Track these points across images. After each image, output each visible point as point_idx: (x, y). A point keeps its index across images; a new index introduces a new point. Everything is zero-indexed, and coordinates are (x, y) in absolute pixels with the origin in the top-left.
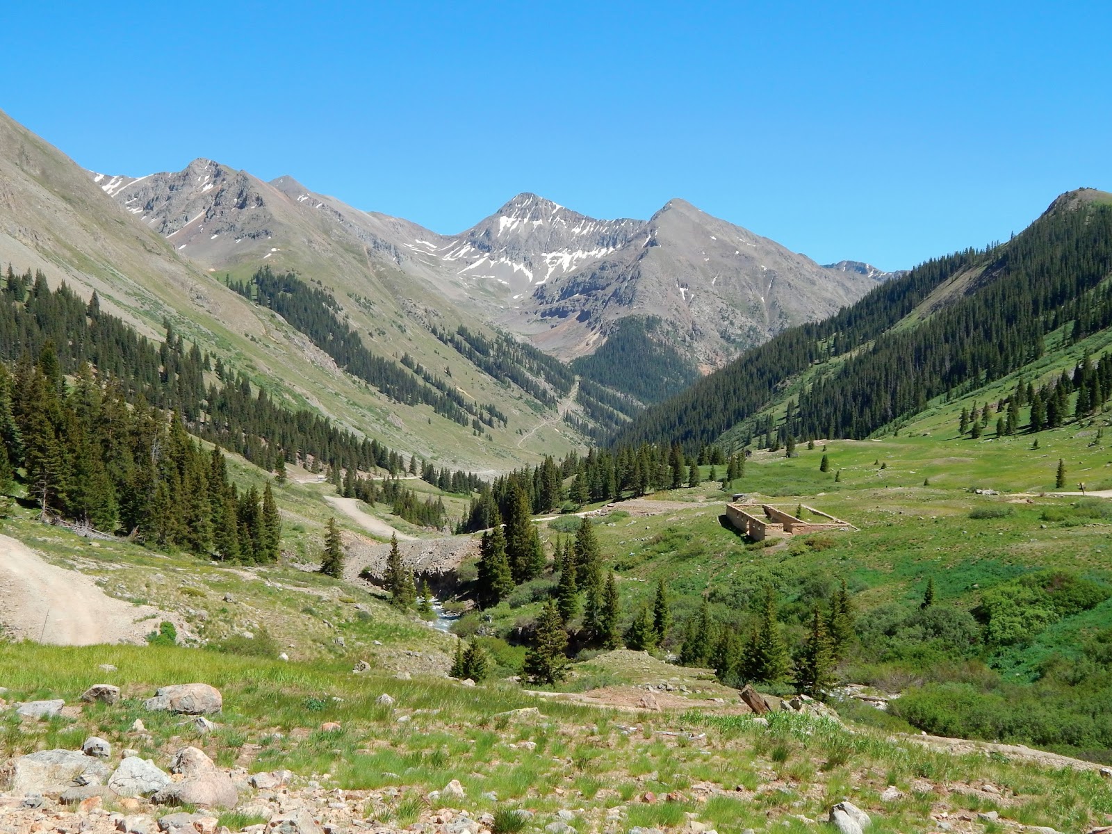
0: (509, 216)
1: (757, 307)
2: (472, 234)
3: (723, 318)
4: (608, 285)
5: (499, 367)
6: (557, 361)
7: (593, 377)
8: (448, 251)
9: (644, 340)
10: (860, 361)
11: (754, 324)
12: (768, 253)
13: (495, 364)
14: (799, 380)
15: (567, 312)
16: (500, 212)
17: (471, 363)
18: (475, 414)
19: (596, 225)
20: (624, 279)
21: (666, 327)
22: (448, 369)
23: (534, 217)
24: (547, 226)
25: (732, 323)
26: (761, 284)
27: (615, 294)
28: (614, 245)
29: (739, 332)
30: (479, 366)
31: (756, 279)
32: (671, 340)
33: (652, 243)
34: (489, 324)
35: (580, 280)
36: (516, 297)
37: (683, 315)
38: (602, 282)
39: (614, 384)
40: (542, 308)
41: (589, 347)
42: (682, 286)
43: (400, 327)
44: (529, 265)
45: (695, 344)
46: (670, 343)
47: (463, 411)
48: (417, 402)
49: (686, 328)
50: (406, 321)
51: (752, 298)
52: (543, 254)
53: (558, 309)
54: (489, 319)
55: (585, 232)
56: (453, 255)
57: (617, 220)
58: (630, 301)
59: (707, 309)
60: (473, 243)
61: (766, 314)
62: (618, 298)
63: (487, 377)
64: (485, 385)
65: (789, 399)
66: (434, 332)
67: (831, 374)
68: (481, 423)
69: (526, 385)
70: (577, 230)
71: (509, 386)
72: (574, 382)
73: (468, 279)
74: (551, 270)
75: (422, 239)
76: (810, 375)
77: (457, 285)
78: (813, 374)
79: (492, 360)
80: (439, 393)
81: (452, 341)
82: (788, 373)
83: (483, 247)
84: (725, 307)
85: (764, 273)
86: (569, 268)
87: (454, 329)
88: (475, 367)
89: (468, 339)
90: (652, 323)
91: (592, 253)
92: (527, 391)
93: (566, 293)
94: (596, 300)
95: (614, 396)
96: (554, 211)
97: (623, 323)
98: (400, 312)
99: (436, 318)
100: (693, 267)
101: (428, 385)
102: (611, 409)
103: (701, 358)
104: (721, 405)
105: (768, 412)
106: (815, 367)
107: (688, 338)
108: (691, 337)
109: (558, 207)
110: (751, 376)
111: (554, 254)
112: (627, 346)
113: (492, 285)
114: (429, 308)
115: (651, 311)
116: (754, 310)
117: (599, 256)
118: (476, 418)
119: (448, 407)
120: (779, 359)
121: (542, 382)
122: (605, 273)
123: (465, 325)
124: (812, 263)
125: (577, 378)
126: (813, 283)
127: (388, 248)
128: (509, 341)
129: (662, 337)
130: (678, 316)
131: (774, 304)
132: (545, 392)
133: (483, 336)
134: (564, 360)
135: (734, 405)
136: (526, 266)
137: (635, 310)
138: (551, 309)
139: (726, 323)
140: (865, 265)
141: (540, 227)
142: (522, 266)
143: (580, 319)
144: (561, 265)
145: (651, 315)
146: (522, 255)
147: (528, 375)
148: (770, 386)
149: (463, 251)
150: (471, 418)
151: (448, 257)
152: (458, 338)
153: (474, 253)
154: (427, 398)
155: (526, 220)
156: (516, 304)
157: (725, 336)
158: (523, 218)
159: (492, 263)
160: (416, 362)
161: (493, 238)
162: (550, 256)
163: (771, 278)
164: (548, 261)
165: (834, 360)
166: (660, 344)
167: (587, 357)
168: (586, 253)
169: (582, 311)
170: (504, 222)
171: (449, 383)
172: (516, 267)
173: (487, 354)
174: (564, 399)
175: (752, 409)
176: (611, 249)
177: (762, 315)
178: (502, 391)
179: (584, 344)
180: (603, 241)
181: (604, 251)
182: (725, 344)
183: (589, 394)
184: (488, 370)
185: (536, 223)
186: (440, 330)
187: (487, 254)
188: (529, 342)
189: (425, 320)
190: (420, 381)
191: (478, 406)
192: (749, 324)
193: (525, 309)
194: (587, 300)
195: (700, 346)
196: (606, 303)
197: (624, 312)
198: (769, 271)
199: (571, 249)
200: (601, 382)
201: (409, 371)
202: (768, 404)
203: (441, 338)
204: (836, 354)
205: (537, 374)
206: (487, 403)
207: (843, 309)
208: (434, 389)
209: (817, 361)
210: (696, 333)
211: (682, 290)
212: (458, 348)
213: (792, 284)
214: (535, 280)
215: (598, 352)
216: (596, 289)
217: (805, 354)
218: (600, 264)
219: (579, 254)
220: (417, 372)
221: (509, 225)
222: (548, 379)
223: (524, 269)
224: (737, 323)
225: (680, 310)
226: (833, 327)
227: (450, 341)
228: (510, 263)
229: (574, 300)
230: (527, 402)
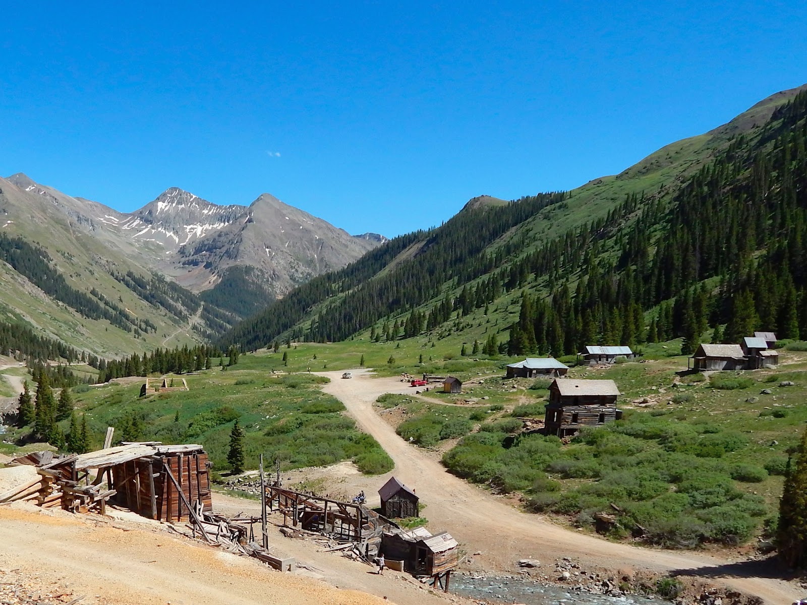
0: (164, 202)
1: (312, 261)
2: (141, 213)
3: (292, 267)
4: (223, 246)
5: (153, 296)
6: (191, 293)
7: (212, 302)
8: (125, 223)
9: (244, 281)
10: (353, 295)
11: (310, 271)
12: (320, 228)
13: (150, 294)
14: (320, 306)
15: (198, 262)
16: (158, 199)
17: (135, 294)
18: (137, 325)
19: (217, 209)
20: (232, 243)
21: (257, 272)
22: (120, 297)
23: (179, 203)
24: (187, 209)
25: (297, 271)
26: (315, 247)
27: (227, 252)
28: (228, 222)
29: (301, 276)
30: (140, 295)
31: (312, 244)
32: (260, 281)
33: (250, 221)
34: (150, 270)
35: (206, 243)
36: (168, 253)
37: (268, 265)
38: (219, 244)
39: (226, 307)
40: (183, 260)
41: (210, 285)
42: (267, 248)
43: (90, 271)
44: (176, 233)
45: (274, 283)
46: (259, 282)
47: (129, 323)
48: (99, 318)
49: (269, 273)
50: (95, 268)
51: (309, 255)
52: (185, 226)
53: (192, 261)
54: (151, 266)
55: (210, 213)
56: (129, 225)
57: (230, 206)
58: (236, 256)
59: (282, 262)
60: (141, 219)
61: (318, 265)
62: (229, 255)
63: (145, 303)
64: (144, 307)
65: (313, 318)
66: (112, 274)
67: (338, 303)
68: (140, 330)
69: (169, 307)
70: (206, 212)
71: (159, 308)
72: (200, 306)
73: (138, 241)
74: (189, 236)
75: (109, 215)
76: (326, 304)
77: (131, 244)
78: (328, 303)
79: (148, 292)
80: (114, 312)
81: (123, 280)
82: (314, 303)
83: (148, 221)
84: (293, 261)
85: (316, 240)
86: (200, 235)
87: (125, 273)
88: (137, 296)
89: (134, 279)
90: (249, 270)
91: (215, 226)
92: (169, 311)
93: (198, 251)
94: (216, 255)
95: (224, 315)
96: (192, 199)
97: (230, 269)
98: (91, 262)
99: (113, 266)
100: (275, 237)
101: (107, 307)
102: (222, 322)
103: (278, 292)
104: (276, 321)
105: (301, 325)
106: (330, 299)
107: (270, 279)
108: (272, 279)
109: (194, 197)
110: (294, 303)
111: (191, 226)
112: (233, 285)
113: (153, 245)
114: (109, 260)
115: (248, 263)
116: (310, 263)
117: (219, 228)
118: (135, 327)
119: (119, 321)
120: (310, 294)
121: (179, 306)
122: (222, 239)
123: (132, 270)
124: (347, 234)
125: (202, 303)
126: (346, 246)
127: (87, 220)
128: (161, 280)
129: (254, 279)
130: (264, 266)
131: (322, 259)
132: (181, 312)
133: (143, 278)
134: (195, 292)
135: (283, 320)
136: (174, 233)
137: (238, 262)
138: (188, 260)
139: (293, 270)
140: (380, 236)
141: (183, 209)
142: (171, 233)
143: (206, 267)
144: (196, 233)
145: (248, 265)
146: (171, 226)
147: (171, 301)
148: (304, 310)
149: (135, 224)
150: (134, 327)
151: (125, 227)
152: (127, 278)
153: (142, 225)
154: (106, 315)
155: (174, 205)
156: (167, 257)
157: (292, 278)
158: (172, 203)
159: (153, 231)
160: (100, 293)
161: (154, 215)
162: (189, 227)
163: (321, 243)
164: (188, 230)
165: (341, 295)
166: (253, 283)
167: (209, 290)
168: (211, 226)
169: (207, 262)
170: (161, 205)
171: (121, 306)
172: (168, 234)
173: (146, 288)
174: (193, 316)
175: (293, 323)
176: (227, 224)
177: (315, 266)
178: (154, 311)
179: (208, 282)
180: (221, 219)
181: (222, 224)
182: (292, 283)
183: (209, 313)
184: (146, 298)
185: (180, 207)
186: (116, 273)
187: (150, 225)
188: (174, 280)
189: (107, 267)
190: (102, 305)
191: (139, 320)
192: (307, 271)
193: (173, 260)
194: (210, 255)
195: (277, 284)
196: (221, 257)
197: (232, 263)
198: (320, 239)
199: (202, 224)
200: (218, 306)
201: (94, 299)
202: (302, 321)
203: (116, 279)
204: (342, 291)
205: (177, 301)
206: (144, 318)
207: (349, 264)
208: (111, 310)
209: (331, 295)
210: (275, 276)
211: (267, 250)
212: (128, 285)
213: (333, 247)
214: (179, 242)
215: (215, 287)
216: (216, 248)
217: (324, 291)
218: (218, 233)
219: (207, 226)
220: (100, 299)
221: (163, 208)
222: (183, 304)
223: (173, 235)
224: (300, 271)
225: (266, 262)
226: (343, 275)
227: (122, 280)
228: (164, 232)
229: (202, 255)
230: (170, 318)
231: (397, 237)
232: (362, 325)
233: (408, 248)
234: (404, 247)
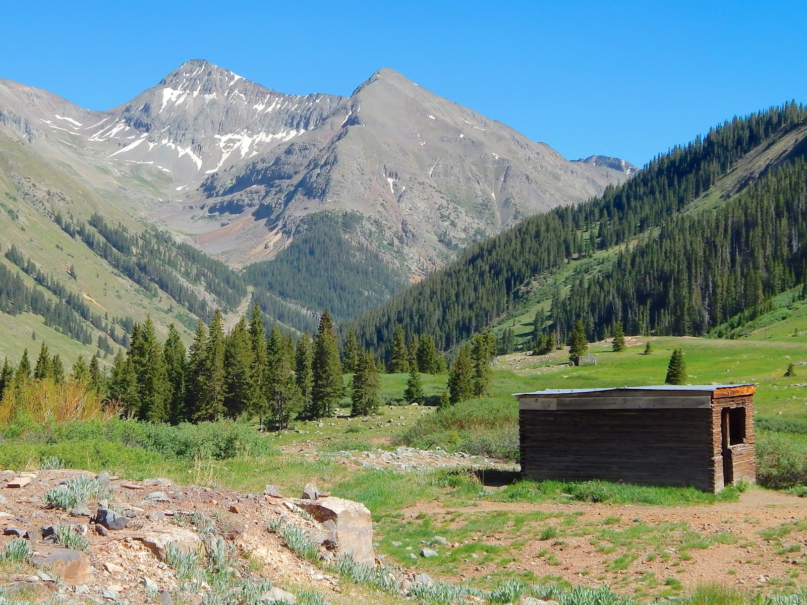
0: (175, 88)
1: (485, 205)
2: (128, 110)
3: (442, 216)
4: (296, 173)
5: (143, 269)
6: (226, 268)
7: (271, 287)
8: (95, 130)
9: (340, 243)
10: (642, 252)
11: (482, 226)
12: (500, 139)
13: (138, 265)
14: (550, 281)
15: (242, 206)
16: (163, 83)
17: (105, 262)
18: (104, 330)
19: (284, 101)
20: (316, 166)
21: (367, 225)
22: (72, 269)
23: (206, 90)
24: (222, 101)
25: (453, 224)
26: (491, 176)
27: (302, 184)
28: (306, 126)
29: (463, 236)
30: (116, 266)
31: (486, 169)
32: (375, 244)
33: (353, 121)
34: (142, 221)
35: (260, 166)
36: (179, 189)
37: (391, 212)
38: (288, 169)
39: (298, 298)
40: (211, 201)
41: (268, 251)
42: (391, 176)
43: (10, 212)
44: (198, 149)
45: (406, 250)
46: (374, 247)
47: (86, 325)
48: (20, 309)
49: (395, 229)
50: (21, 206)
51: (480, 193)
52: (217, 136)
53: (230, 203)
54: (143, 214)
55: (270, 109)
56: (102, 134)
57: (311, 95)
58: (324, 192)
59: (422, 205)
60: (128, 121)
61: (498, 214)
62: (308, 189)
63: (126, 282)
64: (122, 292)
65: (538, 307)
66: (58, 221)
67: (595, 272)
68: (110, 341)
69: (178, 294)
70: (260, 107)
71: (155, 295)
72: (245, 293)
73: (120, 165)
74: (225, 156)
75: (64, 115)
76: (566, 274)
77: (105, 171)
78: (571, 272)
79: (134, 259)
80: (55, 299)
81: (80, 233)
82: (535, 270)
83: (140, 126)
84: (445, 203)
85: (494, 162)
86: (247, 154)
87: (85, 218)
88: (110, 268)
89: (104, 232)
90: (350, 221)
91: (279, 136)
92: (179, 302)
93: (242, 183)
94: (280, 191)
95: (298, 314)
96: (232, 83)
97: (311, 221)
98: (14, 193)
99: (62, 203)
100: (405, 154)
101: (40, 288)
102: (293, 329)
103: (414, 268)
104: (438, 314)
105: (505, 326)
106: (574, 264)
107: (396, 242)
108: (401, 240)
109: (237, 77)
110: (482, 275)
111: (229, 136)
112: (318, 251)
113: (150, 173)
114: (53, 190)
115: (350, 207)
116: (482, 208)
117: (287, 139)
118: (102, 334)
119: (63, 318)
120: (522, 252)
121: (201, 291)
122: (293, 158)
123: (101, 213)
124: (555, 154)
125: (250, 289)
126: (556, 177)
127: (17, 121)
128: (163, 238)
129: (363, 240)
130: (384, 213)
131: (507, 202)
132: (203, 305)
133: (124, 230)
134: (236, 266)
135: (457, 315)
136: (194, 150)
137: (330, 204)
138: (222, 203)
139: (446, 224)
141: (213, 102)
142: (188, 150)
143: (258, 215)
144: (238, 150)
145: (349, 211)
146: (189, 136)
147: (183, 282)
148: (509, 289)
149: (115, 131)
150: (96, 334)
151: (95, 138)
152: (90, 229)
153: (129, 133)
154: (36, 305)
155: (196, 93)
156: (178, 196)
157: (444, 240)
158: (192, 90)
159: (152, 145)
160: (26, 258)
161: (153, 115)
162: (225, 138)
163: (505, 171)
164: (222, 145)
165: (600, 254)
166: (361, 248)
167: (265, 263)
168: (271, 136)
169: (262, 205)
170: (168, 94)
171: (71, 287)
172: (182, 152)
173: (128, 252)
174: (230, 314)
175: (484, 317)
176: (302, 131)
177: (493, 215)
178: (146, 301)
179: (262, 246)
180: (292, 122)
181: (293, 133)
182: (445, 250)
183: (264, 309)
184: (129, 273)
185: (208, 97)
186: (65, 219)
187: (146, 134)
188: (190, 242)
189: (47, 205)
190: (29, 282)
191: (110, 319)
192: (475, 226)
193: (190, 202)
194: (267, 193)
195: (412, 252)
196: (290, 197)
197: (314, 206)
198: (502, 160)
199: (252, 131)
200: (282, 294)
201: (13, 269)
202: (504, 315)
203: (66, 229)
204: (602, 246)
205: (196, 280)
206: (122, 315)
207: (609, 188)
208: (48, 295)
209: (576, 256)
210: (406, 234)
211: (390, 181)
212: (90, 244)
213: (531, 176)
214: (204, 168)
215: (278, 256)
216: (281, 178)
217: (559, 245)
218: (286, 147)
219: (263, 137)
220: (26, 271)
221: (174, 99)
222: (210, 288)
223: (191, 153)
224: (460, 224)
225: (388, 206)
226: (597, 211)
227: (79, 233)
228: (173, 146)
229: (251, 193)
230: (179, 317)
231: (730, 120)
232: (719, 315)
233: (764, 144)
234: (754, 140)
